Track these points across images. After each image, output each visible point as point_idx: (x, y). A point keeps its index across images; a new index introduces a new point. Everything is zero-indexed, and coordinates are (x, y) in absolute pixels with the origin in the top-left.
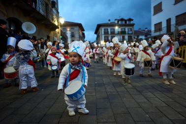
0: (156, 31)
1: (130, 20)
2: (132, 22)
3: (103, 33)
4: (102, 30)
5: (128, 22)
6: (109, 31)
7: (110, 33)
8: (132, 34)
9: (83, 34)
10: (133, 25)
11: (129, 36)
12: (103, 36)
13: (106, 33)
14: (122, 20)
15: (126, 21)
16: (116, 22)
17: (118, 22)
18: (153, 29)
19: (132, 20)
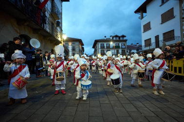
0: (146, 46)
1: (123, 36)
2: (125, 38)
3: (100, 47)
4: (99, 45)
5: (121, 39)
6: (105, 45)
7: (105, 47)
8: (125, 48)
9: (83, 48)
10: (126, 41)
11: (122, 50)
12: (100, 50)
13: (102, 47)
14: (116, 36)
15: (119, 37)
16: (111, 38)
17: (113, 38)
18: (143, 44)
19: (125, 37)
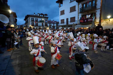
1: (46, 15)
2: (47, 16)
3: (31, 20)
5: (45, 16)
6: (35, 19)
7: (35, 21)
8: (47, 22)
9: (16, 20)
10: (47, 18)
11: (45, 24)
12: (31, 22)
13: (33, 21)
14: (42, 14)
15: (44, 15)
16: (38, 15)
17: (39, 15)
18: (60, 22)
19: (47, 15)
